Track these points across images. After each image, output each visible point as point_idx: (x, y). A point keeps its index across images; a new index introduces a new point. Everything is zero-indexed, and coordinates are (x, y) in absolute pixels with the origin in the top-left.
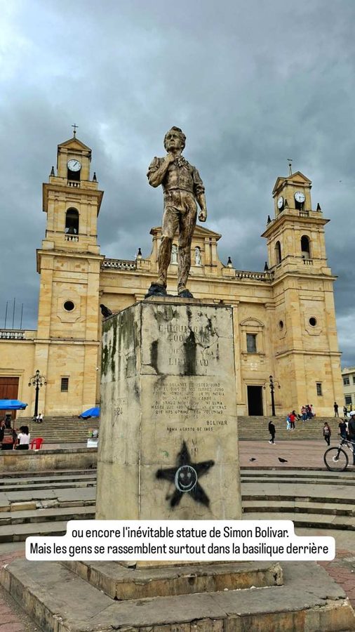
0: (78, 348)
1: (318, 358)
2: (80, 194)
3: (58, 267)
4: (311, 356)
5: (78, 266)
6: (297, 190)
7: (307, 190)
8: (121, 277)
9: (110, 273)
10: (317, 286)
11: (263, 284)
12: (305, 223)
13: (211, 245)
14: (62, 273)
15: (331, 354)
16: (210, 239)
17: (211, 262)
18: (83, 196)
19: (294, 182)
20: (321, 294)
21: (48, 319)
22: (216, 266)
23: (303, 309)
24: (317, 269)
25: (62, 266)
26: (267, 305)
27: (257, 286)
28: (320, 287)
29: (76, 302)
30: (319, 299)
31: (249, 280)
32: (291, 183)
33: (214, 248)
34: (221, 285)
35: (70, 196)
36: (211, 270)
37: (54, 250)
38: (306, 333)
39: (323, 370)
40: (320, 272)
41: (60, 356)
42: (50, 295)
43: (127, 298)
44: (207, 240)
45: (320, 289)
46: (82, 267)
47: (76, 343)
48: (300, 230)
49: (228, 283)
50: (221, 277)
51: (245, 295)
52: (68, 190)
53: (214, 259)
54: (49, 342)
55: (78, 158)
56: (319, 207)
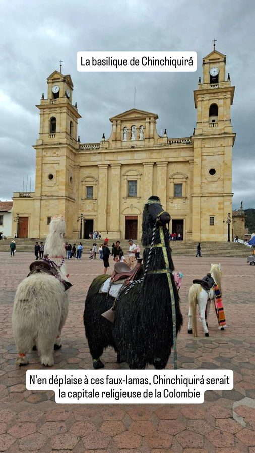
0: (55, 201)
1: (213, 198)
2: (56, 108)
3: (45, 155)
4: (207, 198)
5: (55, 153)
6: (212, 66)
7: (222, 64)
8: (90, 155)
9: (83, 153)
10: (218, 143)
11: (186, 146)
12: (214, 93)
13: (150, 123)
14: (46, 158)
15: (224, 195)
16: (150, 118)
17: (149, 136)
18: (58, 108)
19: (210, 60)
20: (221, 149)
21: (40, 185)
22: (153, 138)
23: (204, 162)
24: (220, 130)
25: (47, 153)
26: (190, 161)
27: (183, 148)
28: (222, 143)
29: (54, 174)
30: (219, 153)
31: (177, 144)
32: (208, 61)
33: (152, 125)
34: (155, 151)
35: (52, 110)
36: (149, 141)
37: (42, 145)
38: (206, 181)
39: (217, 207)
40: (223, 132)
41: (46, 206)
42: (40, 172)
43: (95, 168)
44: (147, 120)
45: (221, 145)
46: (57, 153)
47: (54, 198)
48: (209, 100)
49: (160, 150)
50: (155, 146)
51: (172, 156)
52: (49, 107)
53: (152, 133)
54: (40, 198)
55: (58, 84)
56: (229, 77)
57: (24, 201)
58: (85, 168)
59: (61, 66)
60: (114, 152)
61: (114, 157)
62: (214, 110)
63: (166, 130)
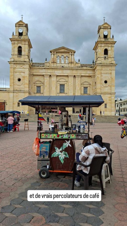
1: (106, 95)
2: (22, 41)
3: (15, 67)
4: (103, 95)
5: (22, 66)
6: (105, 30)
7: (109, 30)
8: (39, 69)
9: (35, 68)
10: (109, 68)
11: (90, 68)
12: (106, 43)
13: (71, 55)
14: (17, 69)
15: (111, 93)
16: (72, 53)
17: (71, 62)
18: (23, 41)
19: (104, 27)
20: (110, 71)
21: (13, 84)
22: (73, 63)
23: (102, 77)
24: (110, 62)
25: (17, 66)
26: (92, 76)
27: (88, 69)
28: (110, 68)
29: (21, 78)
30: (109, 73)
31: (85, 67)
32: (103, 27)
33: (73, 56)
34: (74, 70)
35: (19, 42)
36: (71, 64)
37: (13, 61)
38: (103, 86)
39: (108, 99)
40: (111, 63)
41: (17, 96)
42: (13, 76)
43: (41, 76)
44: (70, 53)
45: (110, 69)
46: (23, 66)
47: (21, 92)
48: (104, 47)
49: (77, 69)
50: (74, 67)
51: (83, 73)
52: (18, 40)
53: (73, 60)
54: (13, 91)
55: (22, 28)
56: (113, 37)
57: (2, 93)
58: (36, 76)
59: (22, 18)
60: (53, 69)
61: (53, 71)
62: (106, 52)
63: (79, 59)
